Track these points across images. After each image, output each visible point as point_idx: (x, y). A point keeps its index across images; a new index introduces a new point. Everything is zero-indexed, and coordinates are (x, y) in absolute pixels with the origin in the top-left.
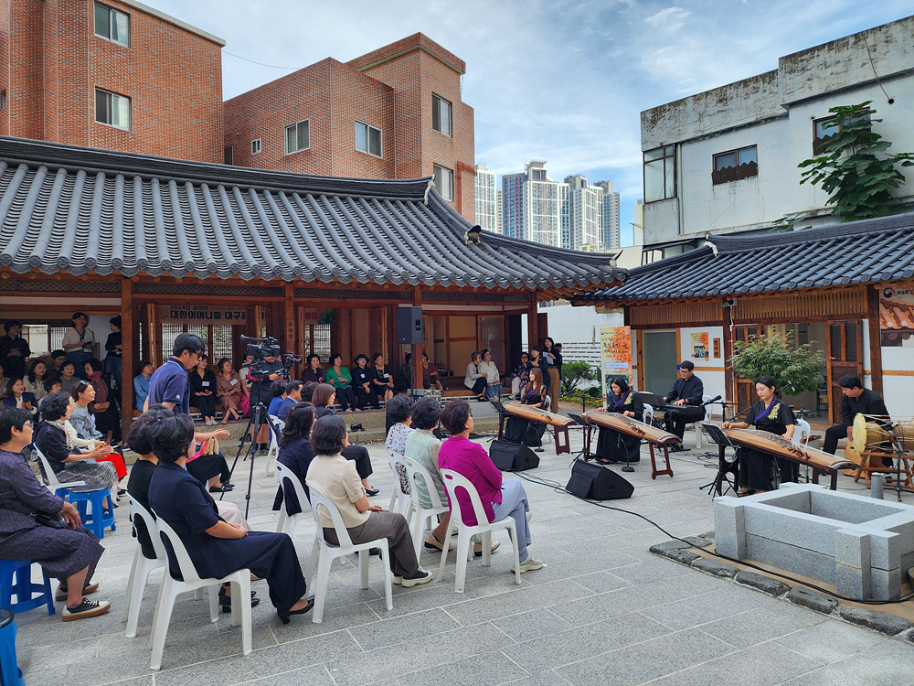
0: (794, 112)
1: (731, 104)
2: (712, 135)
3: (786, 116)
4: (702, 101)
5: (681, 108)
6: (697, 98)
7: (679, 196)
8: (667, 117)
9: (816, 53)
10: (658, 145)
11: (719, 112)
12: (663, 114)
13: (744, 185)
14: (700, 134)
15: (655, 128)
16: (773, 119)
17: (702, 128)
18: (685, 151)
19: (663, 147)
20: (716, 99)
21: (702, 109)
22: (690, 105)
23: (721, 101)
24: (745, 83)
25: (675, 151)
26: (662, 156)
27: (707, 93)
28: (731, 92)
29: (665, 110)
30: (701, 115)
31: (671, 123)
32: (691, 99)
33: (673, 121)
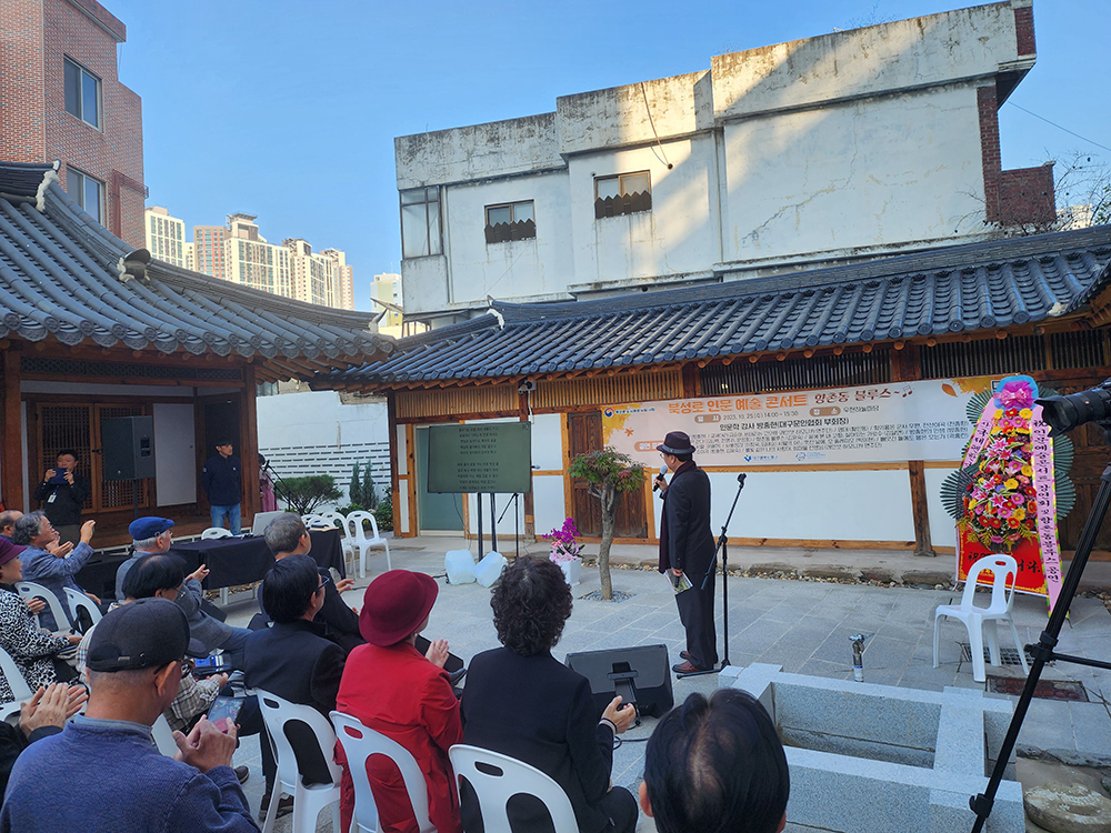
0: (573, 165)
1: (505, 146)
2: (483, 181)
3: (564, 169)
4: (470, 137)
5: (445, 141)
6: (464, 131)
7: (447, 254)
8: (429, 150)
9: (595, 100)
10: (419, 185)
11: (490, 153)
12: (423, 145)
13: (521, 247)
14: (469, 178)
15: (414, 162)
16: (549, 171)
17: (471, 170)
18: (451, 197)
19: (423, 187)
20: (486, 137)
21: (470, 146)
22: (457, 139)
23: (492, 140)
24: (520, 122)
25: (440, 195)
26: (424, 200)
27: (475, 127)
28: (503, 131)
29: (425, 140)
30: (470, 154)
31: (433, 159)
32: (456, 131)
33: (436, 156)
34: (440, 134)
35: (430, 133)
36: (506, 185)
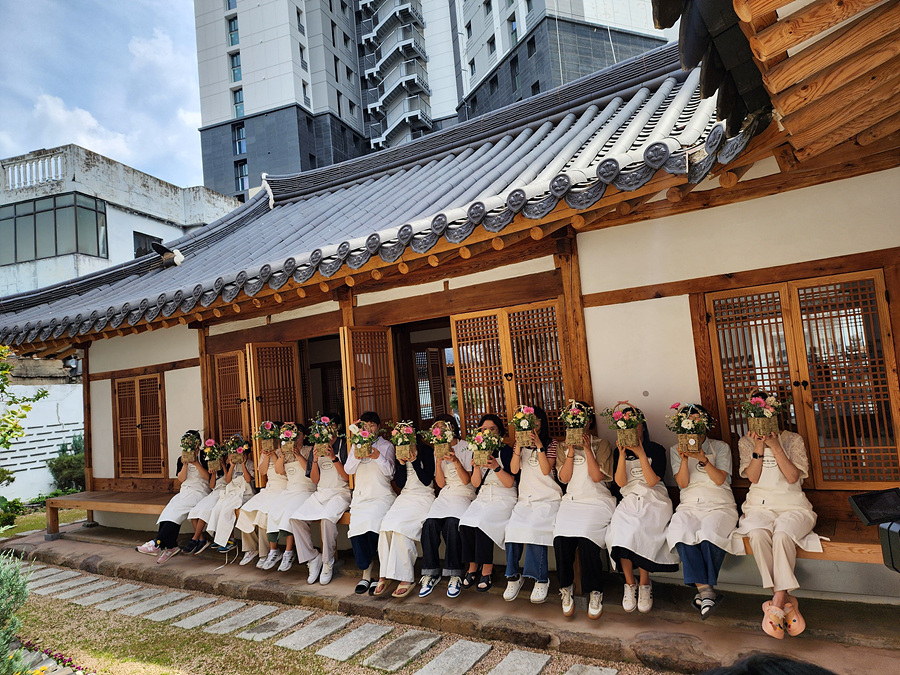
1: (152, 194)
2: (132, 212)
4: (130, 175)
5: (113, 168)
6: (127, 169)
8: (101, 170)
10: (93, 194)
11: (143, 195)
12: (97, 163)
14: (128, 206)
15: (89, 173)
16: (171, 223)
17: (131, 201)
19: (95, 198)
20: (140, 182)
21: (131, 183)
22: (121, 172)
23: (144, 186)
24: (161, 182)
25: (105, 210)
26: (94, 208)
27: (134, 170)
28: (150, 182)
29: (98, 160)
30: (131, 188)
31: (105, 178)
32: (122, 167)
33: (106, 177)
34: (110, 162)
35: (103, 157)
36: (146, 221)
